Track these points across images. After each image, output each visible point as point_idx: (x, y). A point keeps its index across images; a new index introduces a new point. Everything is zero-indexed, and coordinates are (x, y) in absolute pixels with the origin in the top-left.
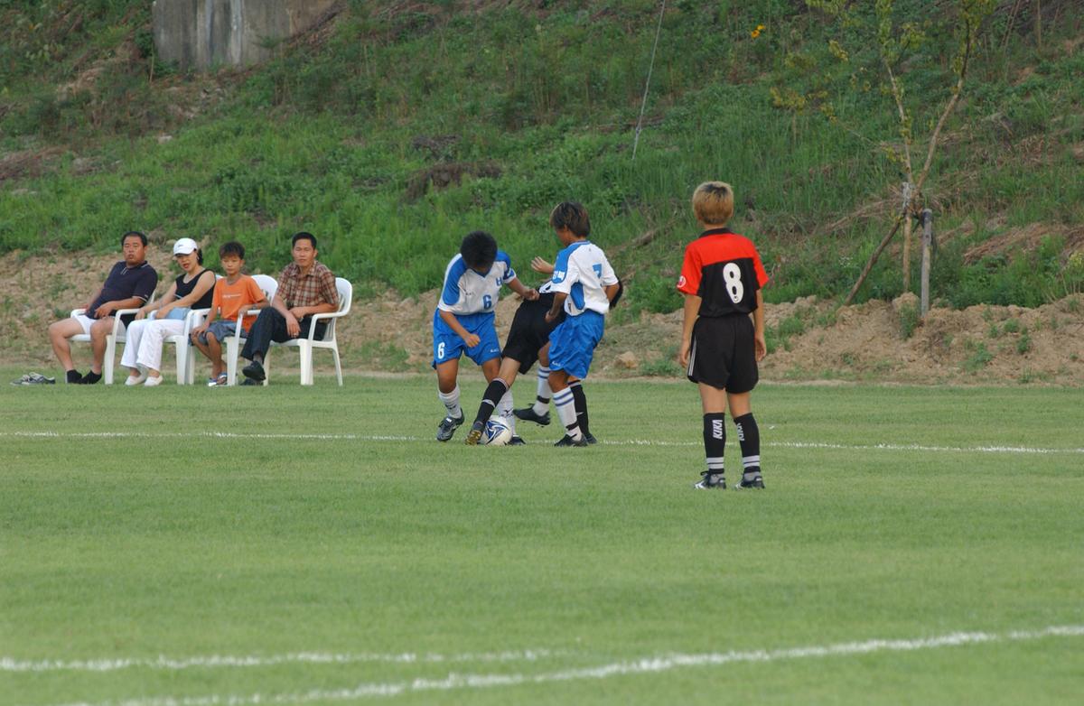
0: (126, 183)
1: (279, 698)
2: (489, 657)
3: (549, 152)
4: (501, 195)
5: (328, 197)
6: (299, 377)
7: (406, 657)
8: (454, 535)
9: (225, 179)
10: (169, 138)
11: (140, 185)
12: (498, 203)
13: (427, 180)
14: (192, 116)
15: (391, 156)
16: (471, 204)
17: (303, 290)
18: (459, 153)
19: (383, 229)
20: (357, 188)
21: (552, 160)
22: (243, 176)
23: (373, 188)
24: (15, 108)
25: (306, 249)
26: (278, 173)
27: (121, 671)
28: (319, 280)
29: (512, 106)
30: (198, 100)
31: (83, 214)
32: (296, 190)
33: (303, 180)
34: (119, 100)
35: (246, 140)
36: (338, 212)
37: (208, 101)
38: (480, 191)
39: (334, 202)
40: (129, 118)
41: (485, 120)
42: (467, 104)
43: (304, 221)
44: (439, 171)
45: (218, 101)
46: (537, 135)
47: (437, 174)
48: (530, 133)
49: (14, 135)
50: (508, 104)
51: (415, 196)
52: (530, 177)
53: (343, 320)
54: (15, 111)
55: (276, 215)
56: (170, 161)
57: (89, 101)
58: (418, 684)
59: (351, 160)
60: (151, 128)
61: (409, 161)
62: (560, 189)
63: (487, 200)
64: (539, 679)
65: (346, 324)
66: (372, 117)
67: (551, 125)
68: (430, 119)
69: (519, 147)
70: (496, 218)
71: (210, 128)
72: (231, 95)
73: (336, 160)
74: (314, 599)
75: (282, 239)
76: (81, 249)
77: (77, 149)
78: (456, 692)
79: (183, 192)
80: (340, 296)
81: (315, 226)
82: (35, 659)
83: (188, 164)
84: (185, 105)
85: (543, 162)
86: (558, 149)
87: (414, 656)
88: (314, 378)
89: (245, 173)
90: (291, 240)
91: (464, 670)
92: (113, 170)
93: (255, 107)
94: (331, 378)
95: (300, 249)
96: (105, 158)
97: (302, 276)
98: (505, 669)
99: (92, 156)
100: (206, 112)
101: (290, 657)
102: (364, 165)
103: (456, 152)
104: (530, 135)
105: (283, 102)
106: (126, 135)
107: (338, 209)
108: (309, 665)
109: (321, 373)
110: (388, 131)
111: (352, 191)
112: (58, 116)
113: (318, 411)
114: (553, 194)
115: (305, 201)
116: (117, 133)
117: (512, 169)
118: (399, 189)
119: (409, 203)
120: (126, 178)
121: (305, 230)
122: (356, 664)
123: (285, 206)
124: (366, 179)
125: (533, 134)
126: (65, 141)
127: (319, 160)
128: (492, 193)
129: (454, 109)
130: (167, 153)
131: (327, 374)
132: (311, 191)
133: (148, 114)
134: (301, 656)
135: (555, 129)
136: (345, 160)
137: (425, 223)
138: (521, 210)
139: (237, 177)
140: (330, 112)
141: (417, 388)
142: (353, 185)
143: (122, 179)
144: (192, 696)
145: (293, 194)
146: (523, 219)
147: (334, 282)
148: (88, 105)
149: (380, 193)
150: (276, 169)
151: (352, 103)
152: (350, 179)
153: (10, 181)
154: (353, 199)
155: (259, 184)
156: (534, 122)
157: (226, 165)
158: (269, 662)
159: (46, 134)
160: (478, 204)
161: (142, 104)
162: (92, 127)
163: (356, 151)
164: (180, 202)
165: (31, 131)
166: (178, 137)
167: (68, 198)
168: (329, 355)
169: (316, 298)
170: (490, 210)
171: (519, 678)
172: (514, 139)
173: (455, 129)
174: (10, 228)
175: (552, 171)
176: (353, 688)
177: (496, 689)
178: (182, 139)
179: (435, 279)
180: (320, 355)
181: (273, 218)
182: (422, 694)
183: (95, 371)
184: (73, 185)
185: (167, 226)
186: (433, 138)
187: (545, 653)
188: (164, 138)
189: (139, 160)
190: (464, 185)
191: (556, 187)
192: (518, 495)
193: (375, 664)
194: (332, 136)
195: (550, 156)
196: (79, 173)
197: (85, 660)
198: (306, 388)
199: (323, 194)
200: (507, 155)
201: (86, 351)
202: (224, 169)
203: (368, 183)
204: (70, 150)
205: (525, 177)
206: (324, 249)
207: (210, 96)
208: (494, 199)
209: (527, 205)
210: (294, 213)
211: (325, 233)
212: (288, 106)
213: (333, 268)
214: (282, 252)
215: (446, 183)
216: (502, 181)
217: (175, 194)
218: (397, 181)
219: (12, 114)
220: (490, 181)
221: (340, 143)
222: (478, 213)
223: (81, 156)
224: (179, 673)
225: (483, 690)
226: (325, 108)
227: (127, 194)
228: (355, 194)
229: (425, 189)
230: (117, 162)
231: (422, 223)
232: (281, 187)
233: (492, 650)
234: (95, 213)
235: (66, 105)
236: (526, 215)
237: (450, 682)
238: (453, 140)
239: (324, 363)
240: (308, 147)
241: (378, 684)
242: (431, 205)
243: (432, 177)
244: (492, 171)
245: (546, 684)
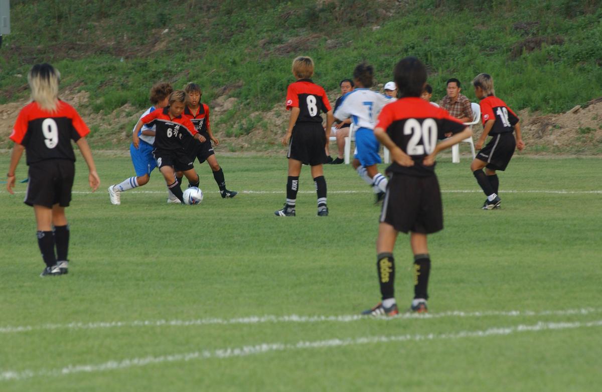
0: (355, 53)
1: (443, 336)
2: (561, 312)
3: (591, 30)
4: (564, 54)
5: (467, 57)
6: (452, 158)
7: (514, 313)
8: (540, 245)
9: (410, 50)
10: (378, 27)
11: (363, 54)
12: (562, 59)
13: (522, 47)
14: (391, 15)
15: (502, 34)
16: (547, 60)
17: (453, 110)
18: (540, 31)
19: (497, 75)
20: (482, 52)
21: (593, 34)
22: (419, 48)
23: (491, 52)
24: (295, 13)
25: (453, 88)
26: (439, 46)
27: (356, 321)
28: (462, 104)
29: (570, 5)
30: (394, 6)
31: (332, 70)
32: (449, 54)
33: (453, 49)
34: (351, 7)
35: (420, 27)
36: (472, 66)
37: (400, 6)
38: (552, 52)
39: (470, 60)
40: (356, 16)
41: (555, 13)
42: (545, 4)
43: (454, 71)
44: (529, 42)
45: (406, 6)
46: (584, 20)
47: (527, 44)
48: (580, 19)
49: (294, 28)
50: (568, 3)
51: (515, 56)
52: (581, 44)
53: (476, 127)
54: (295, 15)
55: (437, 69)
56: (379, 40)
57: (335, 8)
58: (521, 328)
59: (479, 37)
60: (369, 22)
61: (512, 37)
62: (598, 50)
63: (556, 58)
64: (590, 324)
65: (477, 129)
66: (491, 13)
67: (593, 14)
68: (524, 13)
69: (574, 27)
70: (561, 67)
71: (401, 21)
72: (412, 2)
73: (471, 37)
74: (462, 281)
75: (441, 82)
76: (331, 90)
77: (328, 35)
78: (542, 332)
79: (386, 57)
80: (474, 113)
81: (459, 75)
82: (310, 316)
83: (389, 41)
84: (387, 9)
85: (588, 35)
86: (596, 28)
87: (518, 313)
88: (460, 159)
89: (420, 46)
90: (446, 83)
91: (547, 320)
92: (348, 46)
93: (425, 10)
94: (470, 159)
95: (450, 88)
96: (343, 39)
97: (453, 102)
98: (569, 319)
99: (337, 38)
100: (399, 13)
101: (449, 313)
102: (487, 40)
103: (538, 31)
104: (580, 20)
105: (441, 6)
106: (355, 26)
107: (472, 64)
108: (459, 317)
109: (464, 156)
110: (499, 20)
111: (480, 54)
112: (318, 17)
113: (463, 177)
114: (594, 53)
115: (454, 60)
116: (350, 25)
117: (570, 40)
118: (507, 52)
119: (512, 61)
120: (355, 50)
121: (453, 77)
122: (486, 317)
123: (443, 64)
124: (488, 47)
125: (582, 19)
126: (321, 31)
127: (461, 37)
128: (559, 53)
129: (537, 7)
130: (378, 36)
131: (468, 156)
132: (457, 55)
133: (367, 14)
134: (456, 313)
135: (594, 17)
136: (476, 37)
137: (521, 71)
138: (575, 63)
139: (416, 48)
140: (467, 10)
141: (518, 163)
142: (480, 51)
143: (353, 51)
144: (395, 335)
145: (447, 57)
146: (577, 68)
147: (471, 105)
148: (334, 10)
149: (496, 55)
150: (437, 43)
151: (479, 5)
152: (479, 48)
153: (292, 53)
154: (481, 59)
155: (428, 51)
156: (582, 13)
157: (410, 41)
158: (437, 316)
159: (311, 27)
160: (551, 60)
161: (364, 9)
162: (336, 22)
163: (482, 32)
164: (385, 63)
165: (303, 25)
166: (383, 27)
167: (324, 62)
168: (468, 146)
169: (460, 115)
170: (558, 63)
171: (577, 324)
172: (571, 23)
173: (538, 18)
174: (292, 79)
175: (593, 40)
176: (484, 330)
177: (564, 330)
178: (385, 27)
179: (527, 102)
180: (463, 146)
181: (436, 70)
182: (522, 333)
183: (340, 157)
184: (326, 55)
185: (378, 76)
186: (525, 24)
187: (592, 310)
188: (375, 28)
189: (363, 40)
190: (543, 50)
191: (595, 49)
192: (575, 222)
193: (496, 317)
194: (468, 24)
195: (592, 32)
196: (330, 48)
197: (337, 315)
198: (456, 164)
199: (464, 57)
200: (567, 32)
201: (335, 146)
202: (409, 43)
203: (489, 49)
204: (325, 35)
205: (578, 44)
206: (465, 87)
207: (401, 3)
208: (560, 57)
209: (579, 60)
210: (448, 68)
211: (465, 78)
212: (444, 8)
213: (470, 97)
214: (441, 89)
215: (533, 49)
216: (565, 46)
217: (382, 58)
218: (505, 48)
219: (293, 16)
220: (557, 47)
221: (473, 28)
222: (551, 65)
223: (331, 38)
224: (388, 322)
225: (558, 331)
226: (465, 8)
227: (356, 59)
228: (481, 56)
229: (521, 52)
230: (351, 41)
231: (519, 71)
232: (441, 53)
233: (562, 309)
234: (339, 70)
235: (322, 10)
236: (578, 65)
237: (538, 327)
238: (536, 25)
239: (466, 150)
240: (455, 30)
241: (498, 327)
242: (524, 61)
243: (525, 45)
244: (559, 41)
245: (593, 328)
